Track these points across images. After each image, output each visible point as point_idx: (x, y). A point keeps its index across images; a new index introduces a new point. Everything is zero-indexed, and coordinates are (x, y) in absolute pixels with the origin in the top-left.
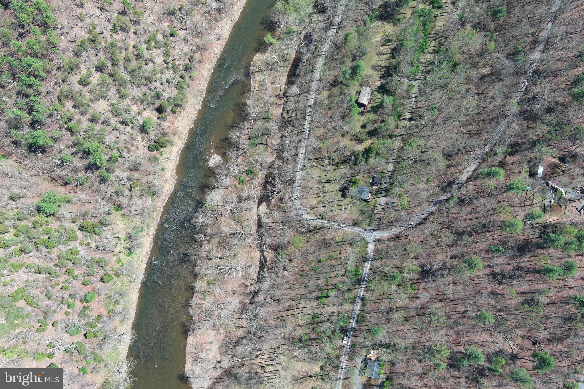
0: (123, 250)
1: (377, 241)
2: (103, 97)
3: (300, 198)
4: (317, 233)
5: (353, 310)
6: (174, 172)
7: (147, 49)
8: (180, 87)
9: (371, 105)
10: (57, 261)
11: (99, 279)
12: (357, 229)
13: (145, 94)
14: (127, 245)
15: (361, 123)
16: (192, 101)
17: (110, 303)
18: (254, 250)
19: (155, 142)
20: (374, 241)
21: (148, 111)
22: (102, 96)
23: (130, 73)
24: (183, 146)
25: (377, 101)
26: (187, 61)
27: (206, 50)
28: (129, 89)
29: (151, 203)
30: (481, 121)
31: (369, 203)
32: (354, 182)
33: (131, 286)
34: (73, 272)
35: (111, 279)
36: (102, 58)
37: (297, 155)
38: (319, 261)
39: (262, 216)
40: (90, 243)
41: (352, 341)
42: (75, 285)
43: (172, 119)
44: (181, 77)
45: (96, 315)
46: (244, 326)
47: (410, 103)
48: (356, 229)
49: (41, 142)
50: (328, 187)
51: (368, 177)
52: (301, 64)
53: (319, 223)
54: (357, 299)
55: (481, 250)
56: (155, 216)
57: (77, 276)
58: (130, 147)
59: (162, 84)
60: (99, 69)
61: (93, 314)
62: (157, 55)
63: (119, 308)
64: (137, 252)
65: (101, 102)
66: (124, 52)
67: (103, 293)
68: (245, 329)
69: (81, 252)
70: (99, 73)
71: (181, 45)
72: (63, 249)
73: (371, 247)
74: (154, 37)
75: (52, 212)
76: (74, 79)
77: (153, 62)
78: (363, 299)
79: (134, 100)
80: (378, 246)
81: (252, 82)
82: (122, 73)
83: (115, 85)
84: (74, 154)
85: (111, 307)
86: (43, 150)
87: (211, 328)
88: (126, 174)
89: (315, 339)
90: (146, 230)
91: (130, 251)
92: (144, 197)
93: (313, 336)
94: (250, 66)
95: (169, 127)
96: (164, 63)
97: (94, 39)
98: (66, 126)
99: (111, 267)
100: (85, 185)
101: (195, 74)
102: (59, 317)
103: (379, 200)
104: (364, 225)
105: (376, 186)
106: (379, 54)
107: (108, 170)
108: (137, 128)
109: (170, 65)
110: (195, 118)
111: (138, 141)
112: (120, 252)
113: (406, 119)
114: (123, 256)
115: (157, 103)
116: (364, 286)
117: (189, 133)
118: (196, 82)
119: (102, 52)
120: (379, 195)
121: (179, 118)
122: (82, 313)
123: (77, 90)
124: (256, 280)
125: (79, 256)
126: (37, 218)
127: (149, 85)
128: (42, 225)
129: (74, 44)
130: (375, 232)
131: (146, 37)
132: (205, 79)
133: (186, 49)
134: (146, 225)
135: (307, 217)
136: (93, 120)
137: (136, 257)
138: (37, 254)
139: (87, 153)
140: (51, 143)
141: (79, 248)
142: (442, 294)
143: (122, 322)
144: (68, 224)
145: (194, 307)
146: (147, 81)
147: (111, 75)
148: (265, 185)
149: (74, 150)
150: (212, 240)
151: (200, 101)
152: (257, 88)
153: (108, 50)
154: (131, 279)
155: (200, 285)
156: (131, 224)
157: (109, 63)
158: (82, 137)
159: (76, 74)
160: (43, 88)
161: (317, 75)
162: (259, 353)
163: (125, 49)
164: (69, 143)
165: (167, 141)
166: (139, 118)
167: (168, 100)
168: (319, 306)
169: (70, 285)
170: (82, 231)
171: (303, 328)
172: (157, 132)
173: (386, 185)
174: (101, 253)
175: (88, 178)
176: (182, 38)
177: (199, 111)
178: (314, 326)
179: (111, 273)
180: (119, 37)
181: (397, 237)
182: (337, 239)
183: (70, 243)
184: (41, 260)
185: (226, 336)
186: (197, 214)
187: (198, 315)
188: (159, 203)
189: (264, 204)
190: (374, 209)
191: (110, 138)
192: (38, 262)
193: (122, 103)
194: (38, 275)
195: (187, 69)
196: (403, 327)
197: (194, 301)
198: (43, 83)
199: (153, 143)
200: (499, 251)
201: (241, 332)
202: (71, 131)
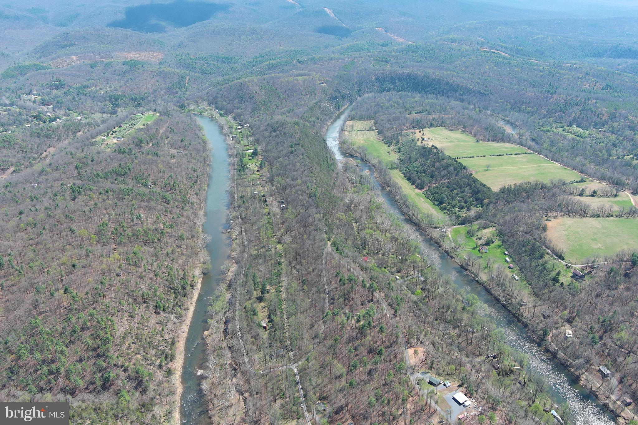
1: (297, 366)
2: (139, 354)
4: (266, 375)
5: (300, 395)
6: (180, 383)
7: (153, 335)
8: (171, 349)
9: (268, 327)
12: (285, 367)
16: (180, 355)
18: (238, 396)
24: (181, 373)
25: (270, 325)
26: (172, 340)
27: (179, 337)
28: (149, 350)
29: (172, 398)
39: (235, 383)
41: (306, 405)
43: (172, 363)
44: (171, 345)
47: (285, 321)
51: (280, 349)
53: (266, 371)
54: (300, 390)
56: (177, 403)
58: (155, 375)
60: (134, 343)
64: (173, 420)
71: (167, 334)
73: (295, 370)
76: (123, 348)
77: (157, 339)
79: (152, 355)
80: (299, 368)
81: (207, 341)
83: (142, 349)
90: (175, 410)
91: (169, 420)
92: (168, 397)
93: (286, 412)
95: (171, 366)
96: (162, 340)
101: (177, 345)
103: (290, 354)
104: (288, 364)
105: (285, 350)
106: (263, 312)
108: (156, 366)
109: (165, 341)
110: (183, 362)
111: (158, 373)
113: (286, 326)
116: (300, 384)
117: (182, 368)
118: (178, 350)
124: (244, 406)
127: (158, 348)
129: (122, 334)
130: (295, 364)
132: (182, 347)
133: (170, 336)
136: (135, 364)
147: (140, 345)
151: (183, 355)
152: (210, 341)
153: (136, 336)
156: (165, 409)
157: (138, 340)
158: (130, 372)
161: (238, 327)
164: (124, 378)
165: (172, 372)
168: (282, 401)
172: (167, 368)
173: (290, 348)
188: (177, 397)
195: (173, 343)
202: (125, 370)
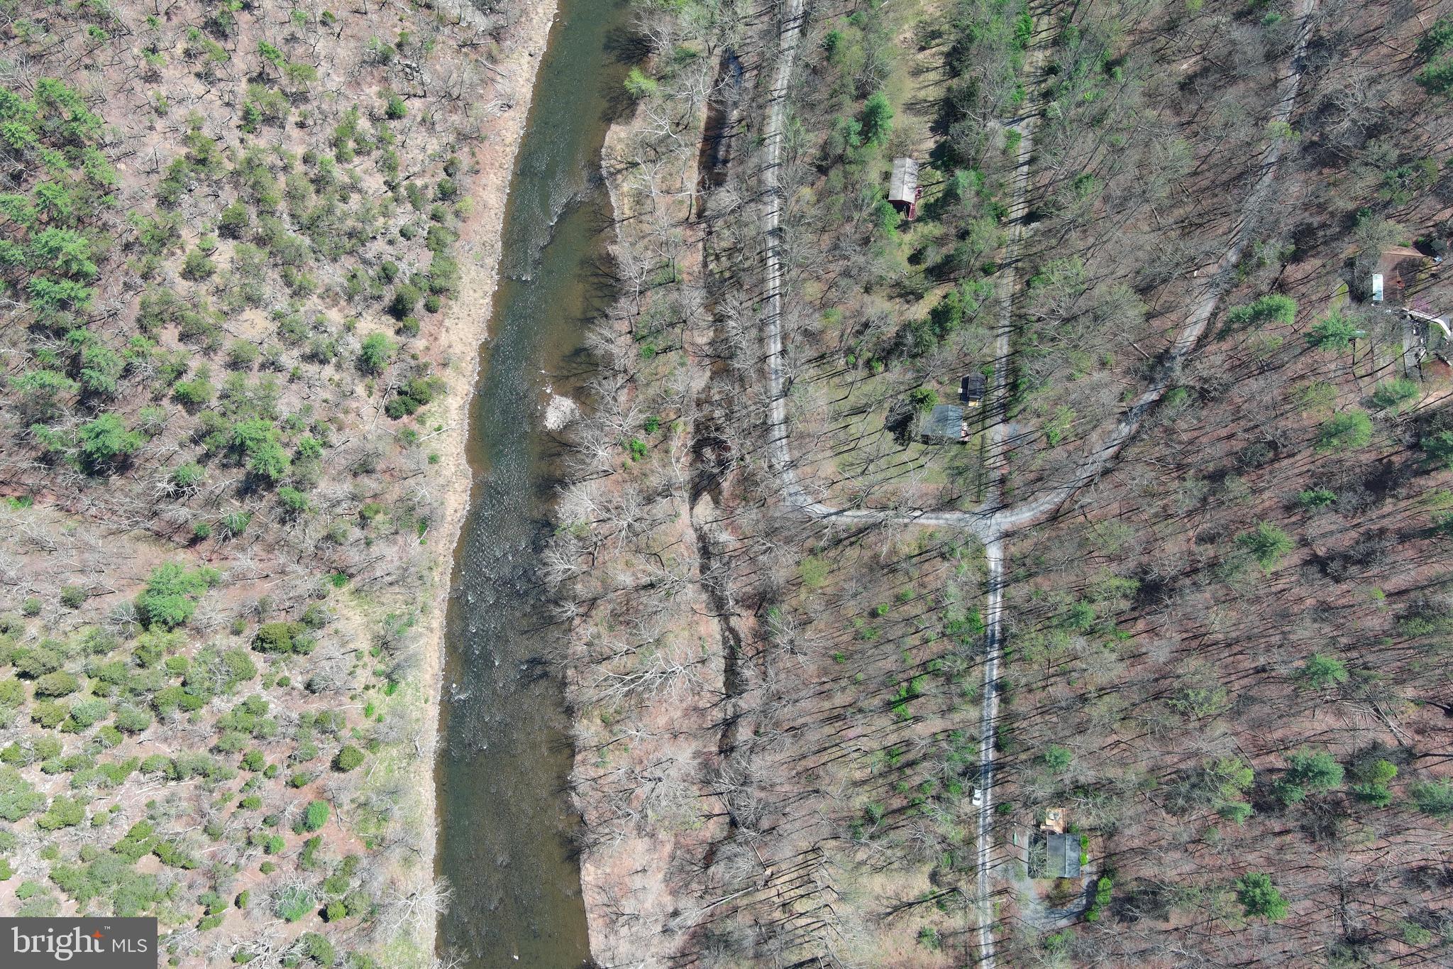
0: (373, 680)
1: (1007, 535)
2: (253, 300)
3: (793, 465)
4: (852, 544)
5: (981, 720)
6: (463, 460)
7: (340, 159)
8: (435, 243)
9: (922, 201)
10: (214, 741)
11: (328, 764)
12: (951, 517)
13: (354, 276)
14: (381, 667)
15: (908, 252)
16: (473, 273)
17: (366, 820)
18: (704, 618)
19: (400, 393)
20: (998, 539)
21: (370, 318)
22: (249, 299)
23: (309, 227)
24: (472, 390)
25: (935, 189)
26: (443, 175)
27: (480, 138)
28: (311, 269)
29: (419, 549)
30: (1203, 191)
31: (967, 446)
32: (921, 401)
33: (412, 769)
34: (260, 758)
35: (358, 761)
36: (232, 203)
37: (764, 358)
38: (874, 614)
39: (706, 528)
40: (287, 679)
41: (994, 797)
42: (272, 791)
43: (432, 329)
44: (435, 217)
45: (340, 858)
46: (717, 811)
47: (1019, 179)
48: (947, 516)
49: (115, 443)
50: (858, 425)
51: (952, 381)
52: (726, 132)
53: (852, 518)
54: (986, 691)
55: (1270, 508)
56: (437, 579)
57: (272, 767)
58: (341, 416)
59: (391, 242)
60: (229, 230)
61: (332, 856)
62: (365, 172)
63: (392, 829)
64: (410, 679)
65: (249, 314)
66: (282, 178)
67: (345, 798)
68: (721, 819)
69: (272, 706)
70: (231, 243)
71: (419, 138)
72: (223, 705)
73: (994, 554)
74: (351, 127)
75: (179, 615)
76: (171, 267)
77: (360, 191)
78: (1001, 687)
79: (329, 295)
80: (1013, 549)
81: (613, 200)
82: (288, 232)
83: (276, 265)
84: (203, 460)
85: (372, 831)
86: (124, 463)
87: (635, 832)
88: (346, 487)
89: (901, 811)
90: (422, 619)
91: (392, 680)
92: (398, 537)
93: (897, 803)
94: (601, 159)
95: (428, 349)
96: (385, 188)
97: (202, 156)
98: (171, 392)
99: (353, 729)
100: (245, 535)
101: (467, 202)
102: (247, 880)
103: (990, 433)
104: (968, 505)
105: (974, 400)
106: (917, 71)
107: (299, 485)
108: (350, 365)
109: (403, 192)
110: (488, 315)
111: (357, 399)
112: (367, 688)
113: (1016, 220)
114: (375, 695)
115: (389, 295)
116: (995, 654)
117: (480, 355)
118: (473, 225)
119: (227, 187)
120: (988, 422)
121: (447, 323)
122: (305, 860)
123: (184, 293)
124: (723, 691)
125: (269, 716)
126: (145, 638)
127: (361, 250)
128: (159, 655)
129: (154, 177)
130: (998, 515)
131: (329, 131)
132: (493, 212)
133: (433, 146)
134: (420, 605)
135: (820, 509)
136: (236, 363)
137: (409, 692)
138: (161, 729)
139: (238, 450)
140: (140, 443)
141: (265, 696)
142: (1195, 637)
143: (407, 862)
144: (223, 641)
145: (581, 789)
146: (354, 241)
147: (261, 241)
148: (697, 450)
149: (201, 449)
150: (594, 613)
151: (492, 269)
152: (628, 213)
153: (242, 180)
154: (408, 751)
155: (587, 730)
156: (380, 612)
157: (252, 211)
158: (216, 412)
159: (173, 254)
160: (96, 303)
161: (773, 152)
162: (768, 872)
163: (285, 169)
164: (185, 435)
165: (429, 385)
166: (350, 338)
167: (412, 281)
168: (895, 727)
169: (258, 794)
170: (263, 650)
171: (866, 788)
172: (403, 365)
173: (1001, 392)
174: (321, 699)
175: (251, 514)
176: (419, 119)
177: (494, 295)
178: (894, 777)
179: (354, 743)
180: (264, 139)
181: (1055, 517)
182: (905, 550)
183: (238, 687)
184: (175, 745)
185: (677, 845)
186: (547, 552)
187: (596, 808)
188: (441, 546)
189: (706, 498)
190: (983, 460)
191: (287, 404)
192: (167, 751)
193: (302, 309)
194: (173, 783)
195: (446, 194)
196: (1115, 738)
197: (581, 773)
198: (95, 291)
199: (395, 396)
200: (1322, 500)
201: (714, 830)
202: (187, 402)
